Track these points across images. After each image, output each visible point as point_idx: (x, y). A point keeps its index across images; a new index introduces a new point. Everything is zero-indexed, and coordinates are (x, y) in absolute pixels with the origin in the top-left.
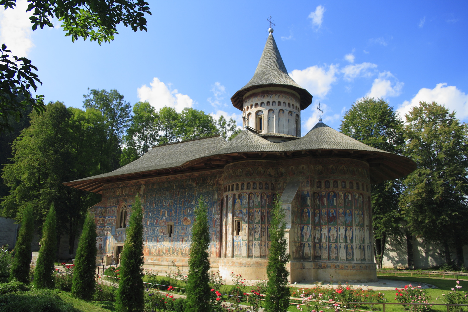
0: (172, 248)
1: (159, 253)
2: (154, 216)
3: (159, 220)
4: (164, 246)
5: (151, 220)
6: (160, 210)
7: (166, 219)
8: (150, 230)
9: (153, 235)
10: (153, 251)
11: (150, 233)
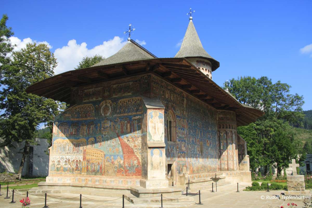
0: (204, 165)
1: (198, 170)
2: (194, 134)
3: (196, 139)
4: (200, 163)
5: (192, 138)
6: (196, 129)
7: (200, 139)
8: (192, 147)
9: (194, 153)
10: (195, 169)
11: (193, 150)
